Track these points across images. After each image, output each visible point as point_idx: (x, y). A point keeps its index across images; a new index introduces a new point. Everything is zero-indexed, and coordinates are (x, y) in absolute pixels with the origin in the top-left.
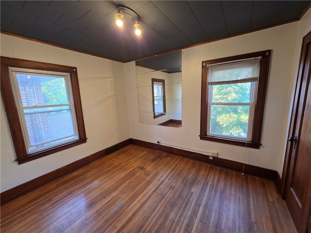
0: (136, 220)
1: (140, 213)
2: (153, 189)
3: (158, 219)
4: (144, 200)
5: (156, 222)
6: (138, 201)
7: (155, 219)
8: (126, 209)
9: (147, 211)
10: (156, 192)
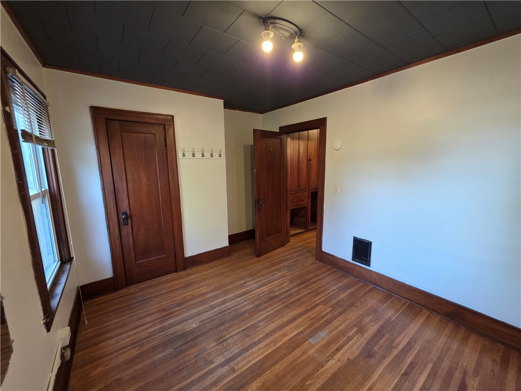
0: (291, 314)
1: (285, 319)
2: (255, 349)
3: (266, 308)
4: (277, 335)
5: (269, 306)
6: (287, 335)
7: (270, 309)
8: (305, 330)
9: (276, 319)
10: (252, 341)
